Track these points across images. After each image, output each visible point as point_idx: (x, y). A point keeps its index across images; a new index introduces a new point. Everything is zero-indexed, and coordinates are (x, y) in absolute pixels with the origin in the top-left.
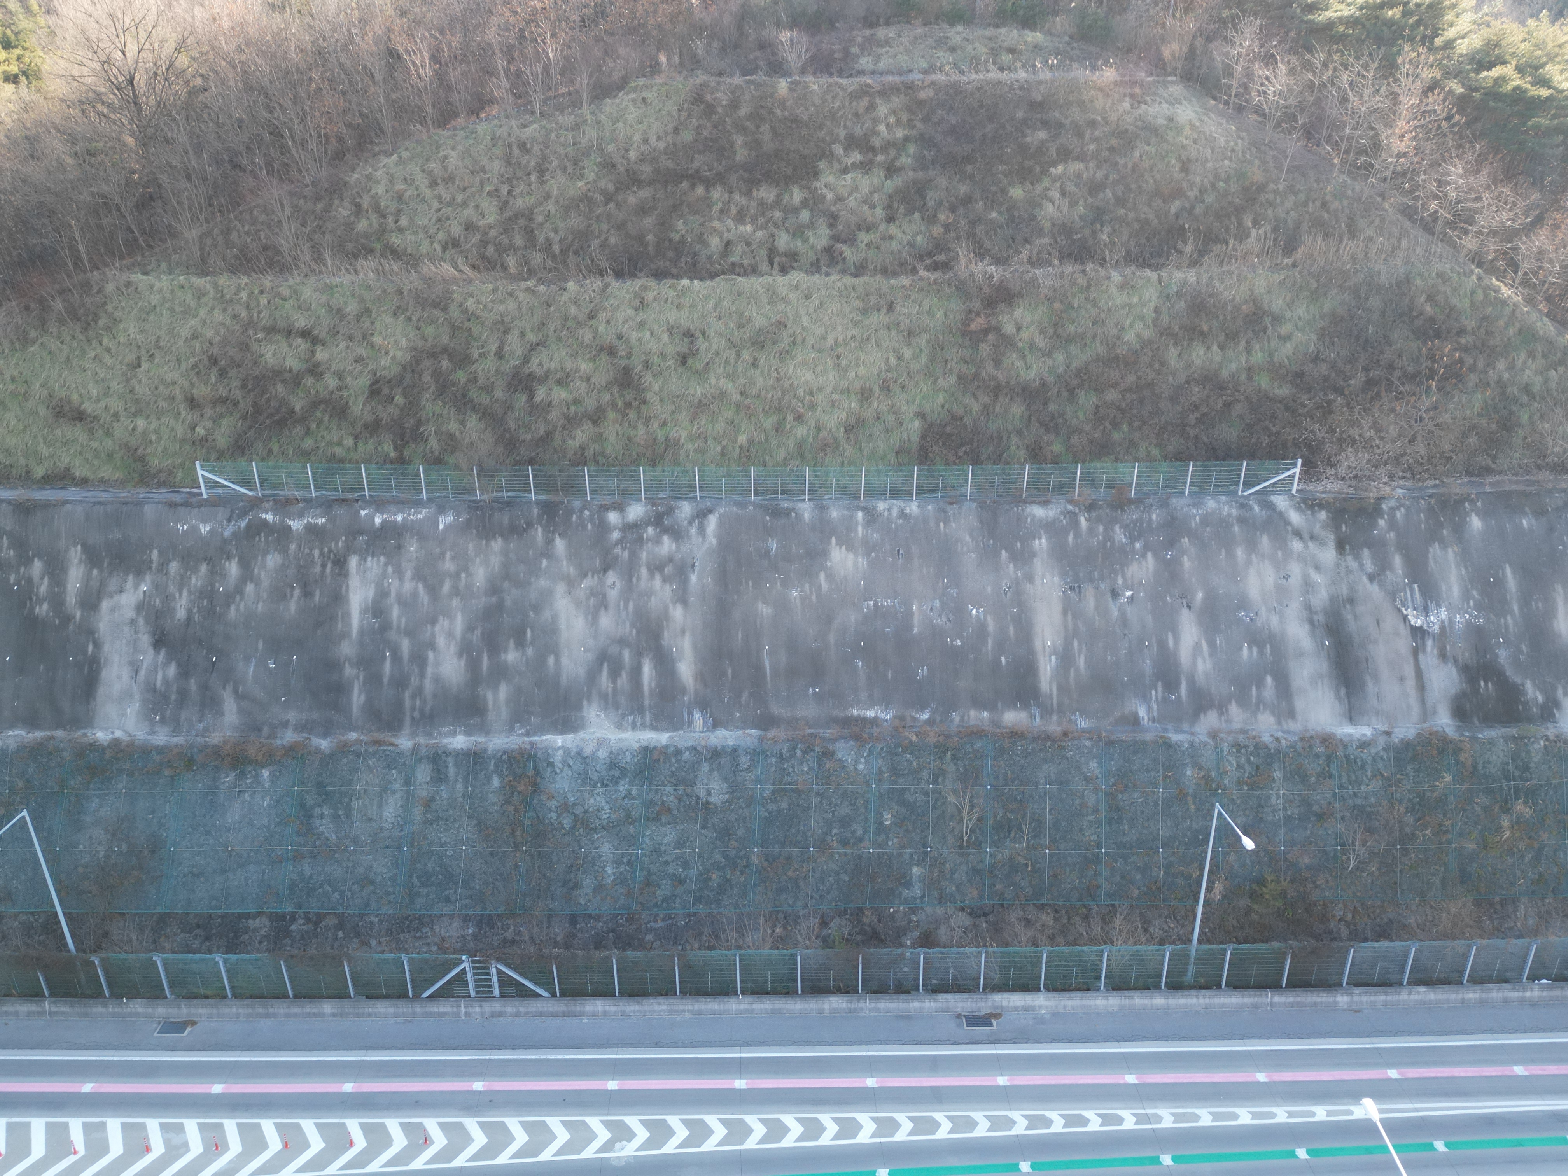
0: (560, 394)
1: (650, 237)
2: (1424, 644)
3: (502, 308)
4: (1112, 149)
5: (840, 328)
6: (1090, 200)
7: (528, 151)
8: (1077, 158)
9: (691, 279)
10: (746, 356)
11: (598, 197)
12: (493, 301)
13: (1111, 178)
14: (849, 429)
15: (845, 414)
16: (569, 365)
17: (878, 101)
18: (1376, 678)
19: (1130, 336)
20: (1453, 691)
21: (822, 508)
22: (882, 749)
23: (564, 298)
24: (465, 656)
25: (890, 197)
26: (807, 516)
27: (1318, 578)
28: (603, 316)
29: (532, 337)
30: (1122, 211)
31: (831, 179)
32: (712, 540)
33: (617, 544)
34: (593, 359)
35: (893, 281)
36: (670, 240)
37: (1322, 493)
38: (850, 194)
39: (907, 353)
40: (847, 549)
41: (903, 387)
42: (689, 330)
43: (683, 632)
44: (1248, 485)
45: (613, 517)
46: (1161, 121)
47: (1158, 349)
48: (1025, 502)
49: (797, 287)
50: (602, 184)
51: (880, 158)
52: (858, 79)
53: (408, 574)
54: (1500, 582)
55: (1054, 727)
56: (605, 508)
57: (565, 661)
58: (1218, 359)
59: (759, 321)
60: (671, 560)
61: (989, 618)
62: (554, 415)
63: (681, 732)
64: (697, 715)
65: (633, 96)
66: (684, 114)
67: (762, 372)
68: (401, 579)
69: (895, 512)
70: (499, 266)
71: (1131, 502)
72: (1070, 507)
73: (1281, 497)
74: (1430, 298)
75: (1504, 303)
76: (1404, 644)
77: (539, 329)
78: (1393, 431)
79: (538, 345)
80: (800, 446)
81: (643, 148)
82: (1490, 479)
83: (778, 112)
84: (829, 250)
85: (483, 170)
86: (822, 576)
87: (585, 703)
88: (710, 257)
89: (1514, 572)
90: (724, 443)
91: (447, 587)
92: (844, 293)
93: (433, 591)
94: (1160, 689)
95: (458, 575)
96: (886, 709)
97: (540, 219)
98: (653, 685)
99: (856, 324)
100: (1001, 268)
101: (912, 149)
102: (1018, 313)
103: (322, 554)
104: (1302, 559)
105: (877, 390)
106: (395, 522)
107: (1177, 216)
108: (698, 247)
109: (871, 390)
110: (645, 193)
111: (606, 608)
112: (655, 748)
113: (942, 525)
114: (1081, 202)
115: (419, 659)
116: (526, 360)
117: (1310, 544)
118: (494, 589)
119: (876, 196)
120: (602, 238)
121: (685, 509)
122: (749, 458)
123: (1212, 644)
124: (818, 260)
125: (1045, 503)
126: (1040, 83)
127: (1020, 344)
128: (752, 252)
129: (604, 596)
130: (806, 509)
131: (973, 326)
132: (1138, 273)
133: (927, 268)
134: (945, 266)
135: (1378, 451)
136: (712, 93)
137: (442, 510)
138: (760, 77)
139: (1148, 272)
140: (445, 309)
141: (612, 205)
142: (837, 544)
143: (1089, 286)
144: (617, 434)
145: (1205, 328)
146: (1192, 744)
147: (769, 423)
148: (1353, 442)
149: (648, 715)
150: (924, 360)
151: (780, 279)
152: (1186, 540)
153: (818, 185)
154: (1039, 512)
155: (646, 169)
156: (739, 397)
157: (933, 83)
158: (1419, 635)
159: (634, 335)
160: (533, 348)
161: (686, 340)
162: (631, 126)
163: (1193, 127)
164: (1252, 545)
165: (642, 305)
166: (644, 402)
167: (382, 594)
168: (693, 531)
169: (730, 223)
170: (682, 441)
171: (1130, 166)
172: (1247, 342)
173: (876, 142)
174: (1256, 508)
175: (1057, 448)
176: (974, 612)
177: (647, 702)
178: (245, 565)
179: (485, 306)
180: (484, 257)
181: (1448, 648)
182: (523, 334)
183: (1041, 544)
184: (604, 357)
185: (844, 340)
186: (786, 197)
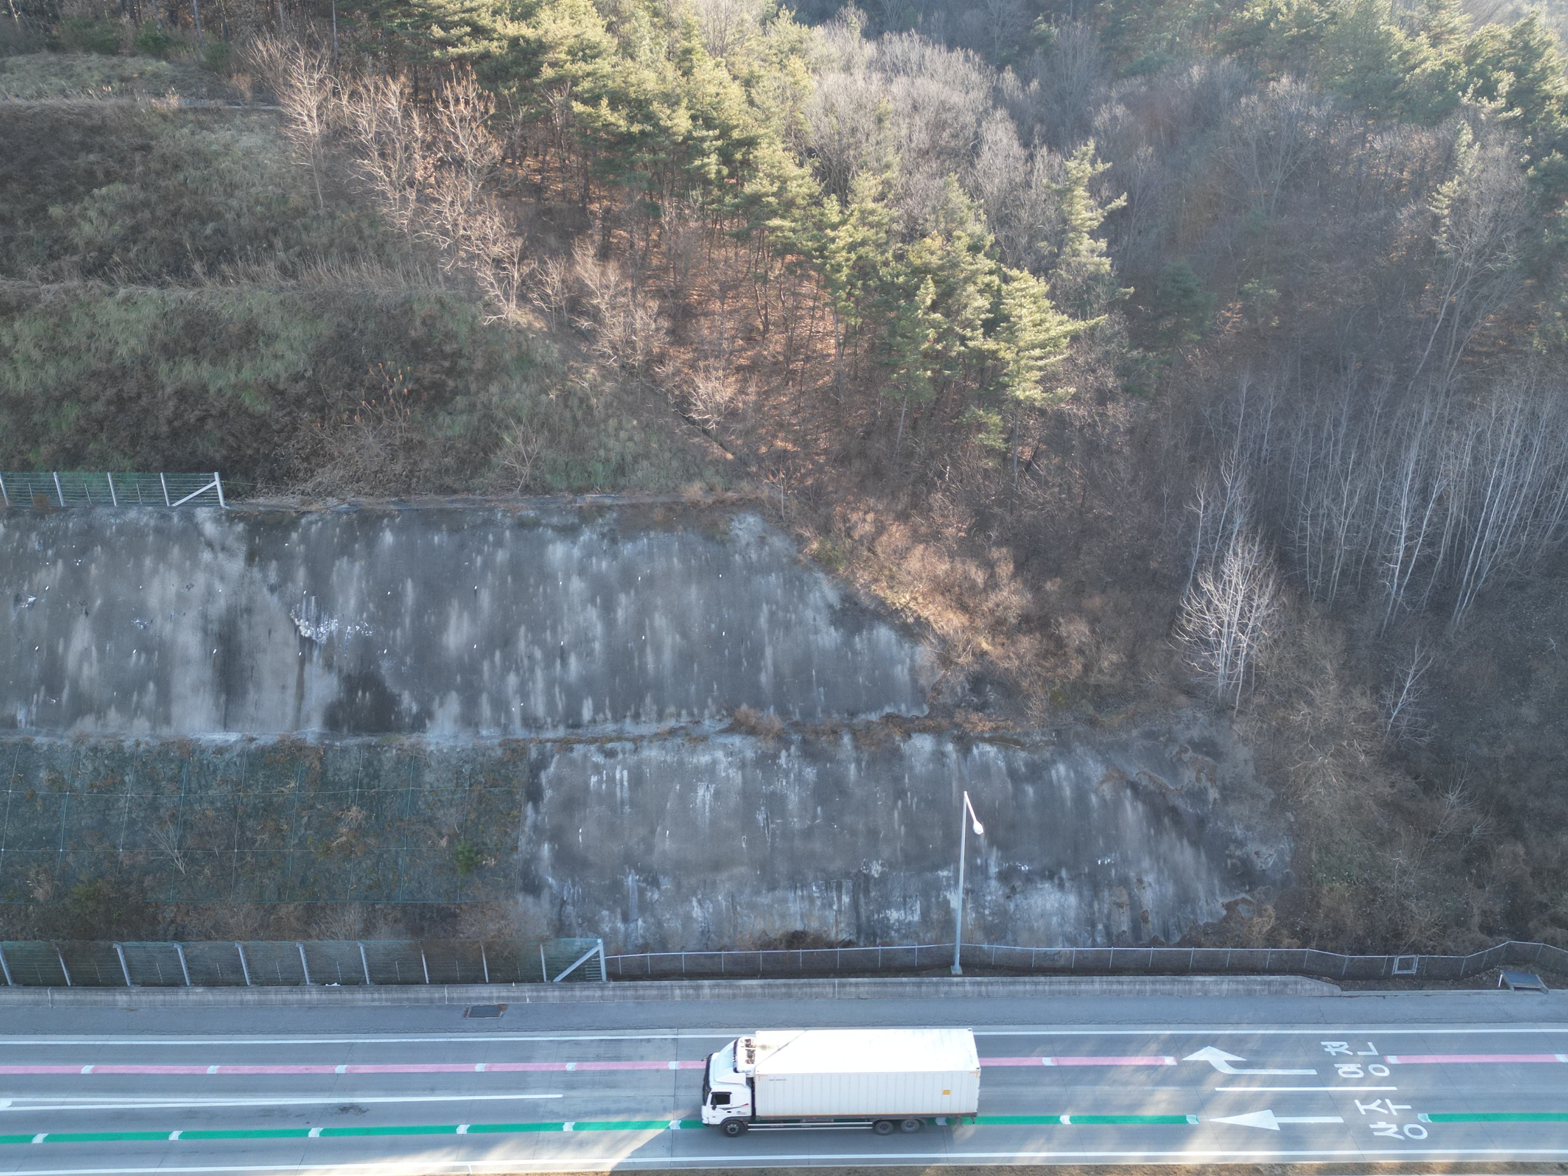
4: (157, 172)
6: (128, 220)
8: (123, 181)
13: (153, 200)
19: (122, 351)
30: (155, 231)
44: (174, 496)
46: (217, 148)
47: (149, 364)
54: (398, 596)
58: (206, 374)
73: (203, 510)
102: (16, 326)
104: (208, 569)
114: (119, 222)
127: (16, 356)
132: (142, 290)
139: (152, 289)
143: (89, 304)
158: (307, 645)
164: (161, 555)
171: (172, 188)
172: (239, 360)
181: (335, 658)
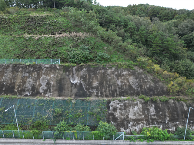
18: (65, 90)
20: (76, 92)
27: (59, 76)
44: (53, 63)
54: (86, 77)
61: (10, 80)
73: (57, 64)
76: (70, 85)
89: (88, 76)
94: (32, 91)
117: (59, 71)
158: (72, 84)
164: (51, 71)
181: (76, 86)
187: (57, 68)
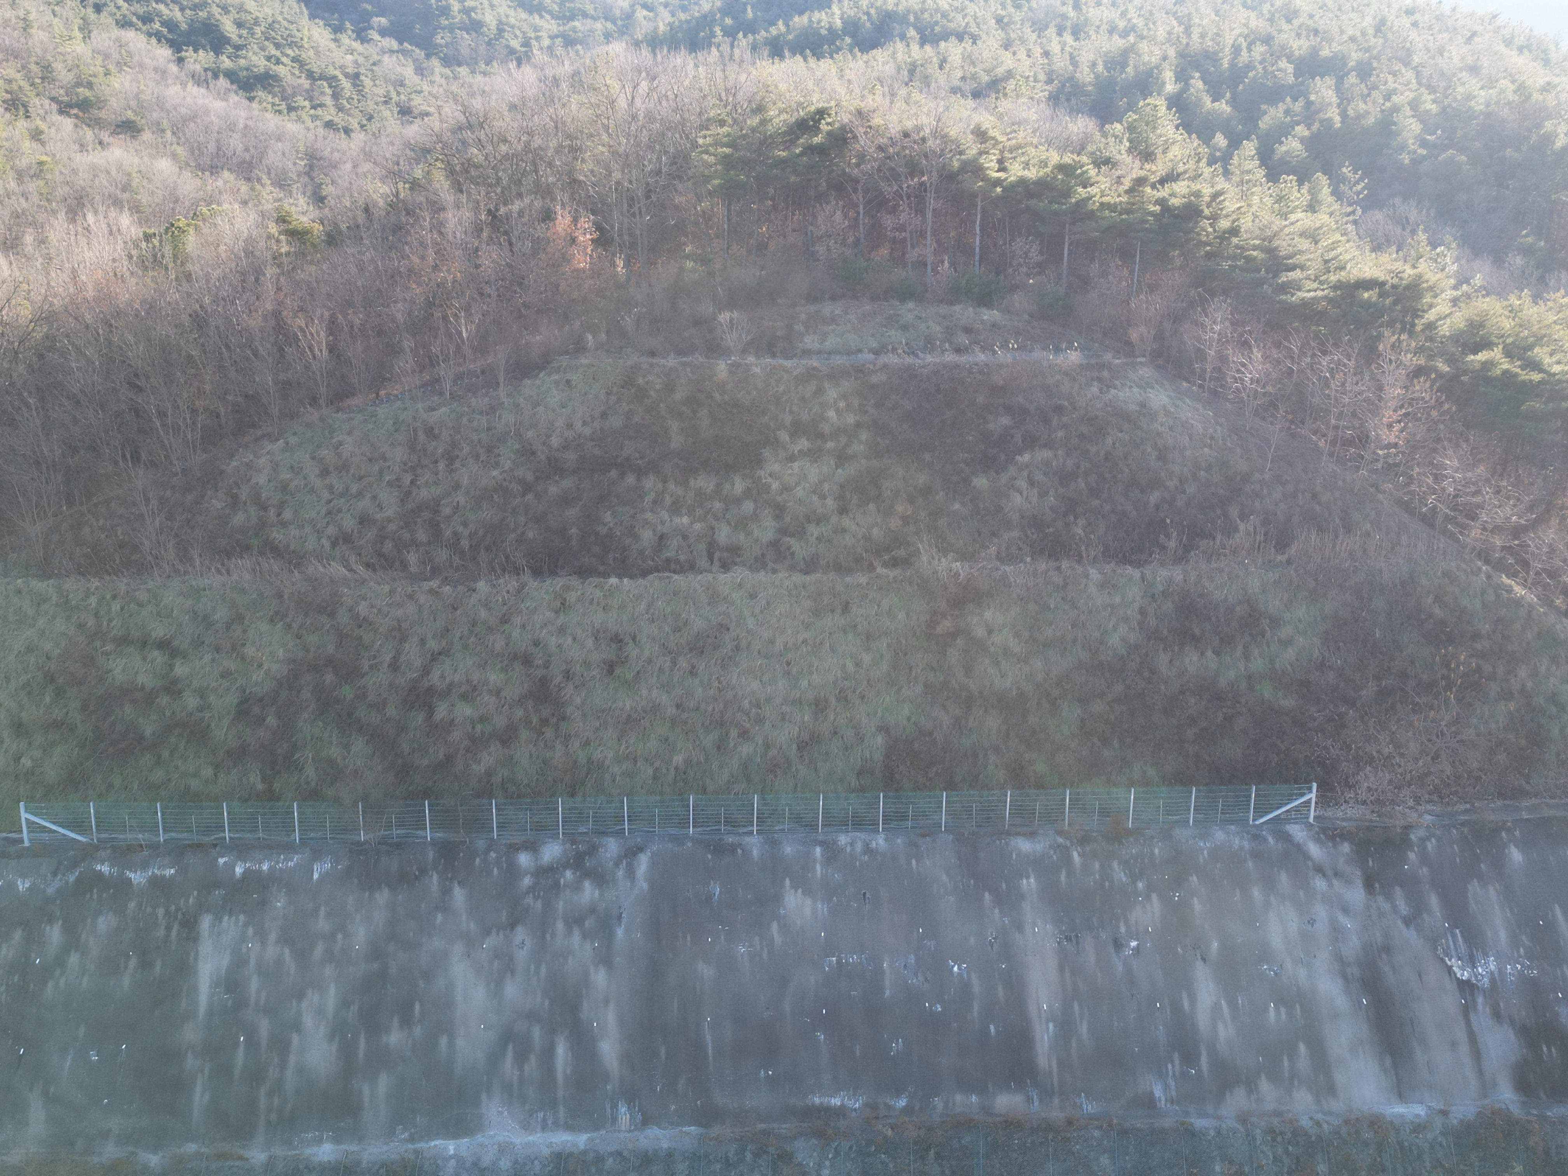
0: (465, 711)
1: (573, 531)
2: (1474, 1001)
3: (400, 612)
4: (1082, 436)
5: (789, 632)
6: (1061, 490)
7: (435, 437)
8: (1045, 446)
9: (620, 577)
10: (683, 663)
11: (515, 487)
12: (389, 605)
13: (1083, 467)
14: (802, 746)
15: (797, 729)
16: (476, 676)
17: (826, 385)
18: (1424, 1043)
19: (1114, 640)
20: (1513, 1059)
21: (773, 843)
22: (851, 1148)
23: (473, 601)
24: (337, 1039)
25: (842, 487)
26: (755, 852)
27: (1348, 923)
28: (517, 620)
29: (433, 645)
30: (1096, 502)
31: (776, 467)
32: (643, 885)
33: (528, 893)
34: (504, 670)
35: (848, 579)
36: (597, 534)
37: (1344, 820)
38: (798, 484)
39: (867, 659)
40: (804, 893)
41: (863, 698)
42: (617, 635)
43: (607, 1002)
44: (1261, 811)
45: (524, 859)
46: (1133, 407)
47: (1147, 655)
48: (1008, 834)
49: (740, 585)
50: (520, 472)
51: (830, 445)
52: (804, 362)
53: (273, 937)
54: (1551, 926)
55: (1056, 1113)
56: (515, 848)
57: (460, 1043)
58: (1213, 665)
59: (698, 624)
60: (593, 910)
61: (974, 977)
62: (456, 735)
63: (603, 1132)
64: (623, 1109)
65: (555, 377)
66: (614, 398)
67: (701, 681)
68: (263, 943)
69: (859, 847)
70: (397, 564)
71: (1129, 833)
72: (1060, 840)
73: (1297, 827)
74: (1438, 599)
75: (1518, 603)
76: (1451, 1001)
77: (442, 636)
78: (1413, 747)
79: (440, 654)
80: (745, 766)
81: (566, 434)
82: (1525, 803)
83: (717, 396)
84: (774, 544)
85: (383, 457)
86: (775, 926)
87: (484, 1096)
88: (641, 553)
90: (657, 764)
91: (318, 952)
92: (794, 592)
93: (302, 956)
94: (1177, 1062)
95: (333, 936)
96: (854, 1095)
97: (447, 511)
98: (569, 1072)
99: (807, 626)
100: (967, 565)
101: (864, 435)
102: (988, 615)
103: (167, 913)
104: (1327, 900)
105: (833, 700)
106: (260, 871)
107: (1157, 507)
108: (628, 541)
109: (826, 701)
110: (568, 483)
111: (513, 973)
112: (571, 1154)
113: (914, 862)
114: (1052, 493)
115: (281, 1045)
116: (426, 671)
117: (1335, 882)
118: (376, 953)
119: (826, 486)
120: (519, 532)
121: (611, 847)
122: (685, 781)
123: (1233, 1005)
124: (763, 554)
125: (1031, 835)
126: (1000, 366)
127: (992, 649)
128: (689, 547)
129: (511, 958)
130: (755, 844)
131: (939, 630)
132: (1119, 571)
133: (885, 565)
134: (905, 562)
135: (1400, 771)
136: (644, 376)
137: (317, 855)
138: (699, 358)
139: (1129, 570)
140: (332, 615)
141: (530, 496)
142: (792, 887)
143: (1065, 585)
144: (531, 756)
145: (1197, 631)
146: (1219, 1132)
147: (709, 740)
148: (1371, 760)
149: (562, 1110)
150: (885, 667)
151: (722, 577)
152: (1195, 878)
153: (762, 473)
154: (1024, 845)
155: (571, 457)
156: (674, 710)
157: (885, 366)
158: (1468, 991)
159: (554, 641)
160: (435, 657)
161: (613, 645)
162: (554, 411)
163: (1167, 413)
164: (1269, 884)
165: (563, 607)
166: (564, 718)
167: (239, 961)
168: (620, 873)
169: (665, 515)
170: (607, 762)
171: (1102, 453)
172: (1244, 647)
173: (826, 428)
174: (1271, 840)
175: (1041, 767)
176: (956, 969)
177: (560, 1093)
178: (71, 930)
179: (379, 610)
180: (381, 555)
181: (1502, 1005)
182: (423, 642)
183: (1030, 884)
184: (518, 667)
185: (794, 645)
186: (727, 486)
187: (1307, 857)
